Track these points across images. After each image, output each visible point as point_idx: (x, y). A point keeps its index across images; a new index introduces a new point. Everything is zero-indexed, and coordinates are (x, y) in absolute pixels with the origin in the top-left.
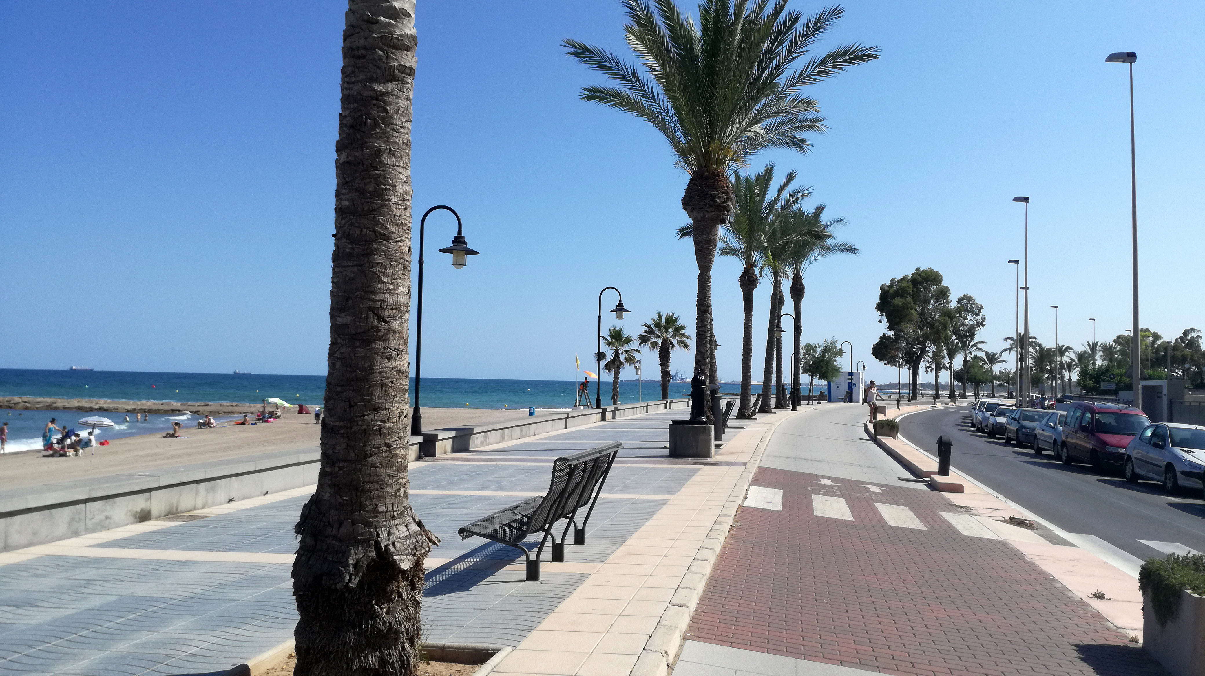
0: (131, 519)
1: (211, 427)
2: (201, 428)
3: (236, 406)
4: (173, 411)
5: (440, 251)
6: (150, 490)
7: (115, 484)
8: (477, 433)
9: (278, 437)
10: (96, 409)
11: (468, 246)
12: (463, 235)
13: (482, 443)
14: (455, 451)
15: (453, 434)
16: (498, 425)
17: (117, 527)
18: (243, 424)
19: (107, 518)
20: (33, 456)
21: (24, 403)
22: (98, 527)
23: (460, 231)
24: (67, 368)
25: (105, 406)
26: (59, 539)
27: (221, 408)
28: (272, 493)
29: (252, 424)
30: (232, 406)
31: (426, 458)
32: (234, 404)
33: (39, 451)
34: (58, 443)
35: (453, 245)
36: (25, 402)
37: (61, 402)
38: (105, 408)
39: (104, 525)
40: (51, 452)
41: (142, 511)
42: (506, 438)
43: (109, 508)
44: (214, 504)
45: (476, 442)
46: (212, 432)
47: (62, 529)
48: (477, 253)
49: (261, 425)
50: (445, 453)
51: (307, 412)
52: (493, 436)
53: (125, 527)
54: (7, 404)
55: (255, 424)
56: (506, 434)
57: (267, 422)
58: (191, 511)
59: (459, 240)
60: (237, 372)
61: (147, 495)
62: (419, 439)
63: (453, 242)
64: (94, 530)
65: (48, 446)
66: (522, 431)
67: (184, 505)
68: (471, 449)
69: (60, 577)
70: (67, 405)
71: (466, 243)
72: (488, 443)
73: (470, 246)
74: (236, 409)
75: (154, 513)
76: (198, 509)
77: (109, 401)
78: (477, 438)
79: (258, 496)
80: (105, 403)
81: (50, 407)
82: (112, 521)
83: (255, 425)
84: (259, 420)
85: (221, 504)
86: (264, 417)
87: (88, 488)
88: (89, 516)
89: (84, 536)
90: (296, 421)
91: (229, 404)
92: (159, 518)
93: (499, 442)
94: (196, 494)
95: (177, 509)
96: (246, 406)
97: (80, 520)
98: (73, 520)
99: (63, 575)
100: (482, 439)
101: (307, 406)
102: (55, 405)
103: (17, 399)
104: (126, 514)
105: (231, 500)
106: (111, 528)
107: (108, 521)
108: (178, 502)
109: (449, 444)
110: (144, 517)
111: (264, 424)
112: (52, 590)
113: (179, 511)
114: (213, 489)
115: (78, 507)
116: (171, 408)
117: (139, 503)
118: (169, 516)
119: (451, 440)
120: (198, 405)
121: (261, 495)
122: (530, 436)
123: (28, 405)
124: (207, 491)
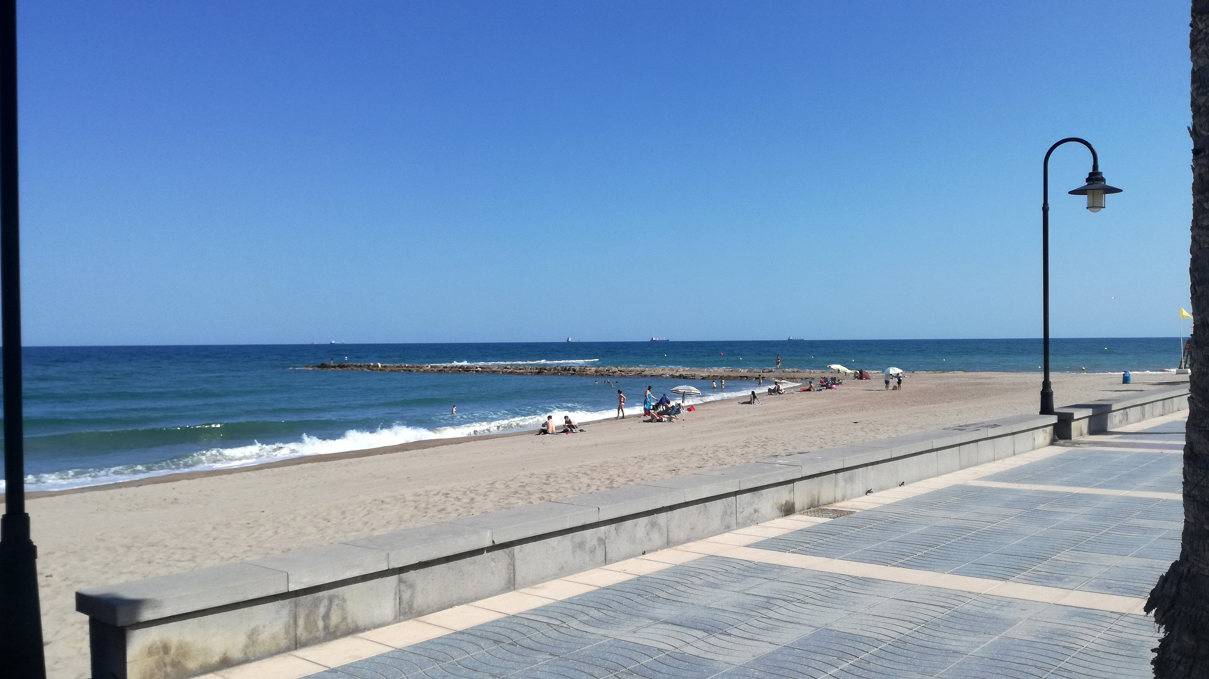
0: (777, 513)
1: (780, 393)
2: (771, 394)
3: (797, 372)
4: (741, 377)
5: (1070, 193)
6: (792, 481)
7: (762, 475)
8: (1115, 411)
9: (847, 404)
10: (677, 377)
11: (1107, 184)
12: (1100, 170)
13: (1121, 422)
14: (1092, 432)
15: (1089, 412)
16: (1138, 399)
17: (764, 521)
18: (809, 390)
19: (756, 511)
20: (635, 420)
21: (619, 372)
22: (748, 521)
23: (1095, 166)
24: (648, 340)
25: (684, 373)
26: (714, 534)
27: (784, 374)
28: (908, 483)
29: (817, 390)
30: (793, 372)
31: (1062, 442)
32: (796, 370)
33: (639, 416)
34: (654, 409)
35: (1087, 184)
36: (621, 371)
37: (648, 371)
38: (684, 375)
39: (753, 520)
40: (649, 417)
41: (787, 503)
42: (1147, 415)
43: (756, 500)
44: (853, 496)
45: (1114, 421)
46: (782, 399)
47: (716, 523)
48: (1120, 191)
49: (825, 391)
50: (1081, 435)
51: (867, 378)
52: (1133, 413)
53: (772, 521)
54: (607, 373)
55: (821, 390)
56: (1146, 410)
57: (830, 388)
58: (832, 503)
59: (1095, 177)
60: (791, 338)
61: (791, 485)
62: (1053, 419)
63: (1088, 180)
64: (744, 525)
65: (647, 412)
66: (1164, 406)
67: (824, 498)
68: (1110, 429)
69: (736, 589)
70: (654, 373)
71: (1103, 180)
72: (1128, 423)
73: (1109, 183)
74: (798, 375)
75: (798, 506)
76: (838, 501)
77: (687, 369)
78: (1115, 416)
79: (894, 487)
80: (684, 371)
81: (640, 375)
82: (760, 515)
83: (821, 392)
84: (822, 386)
85: (859, 496)
86: (827, 384)
87: (738, 480)
88: (740, 509)
89: (735, 532)
90: (858, 388)
91: (790, 370)
92: (803, 511)
93: (1140, 421)
94: (836, 485)
95: (818, 501)
96: (807, 373)
97: (732, 513)
98: (725, 513)
99: (738, 587)
100: (1121, 417)
101: (867, 371)
102: (644, 373)
103: (614, 369)
104: (773, 507)
105: (869, 492)
106: (760, 522)
107: (757, 514)
108: (819, 494)
109: (1084, 425)
110: (788, 510)
111: (829, 391)
112: (734, 609)
113: (820, 503)
114: (851, 479)
115: (729, 499)
116: (739, 375)
117: (783, 495)
118: (812, 509)
119: (1087, 419)
120: (763, 372)
121: (897, 486)
122: (1173, 412)
123: (623, 374)
124: (846, 481)
